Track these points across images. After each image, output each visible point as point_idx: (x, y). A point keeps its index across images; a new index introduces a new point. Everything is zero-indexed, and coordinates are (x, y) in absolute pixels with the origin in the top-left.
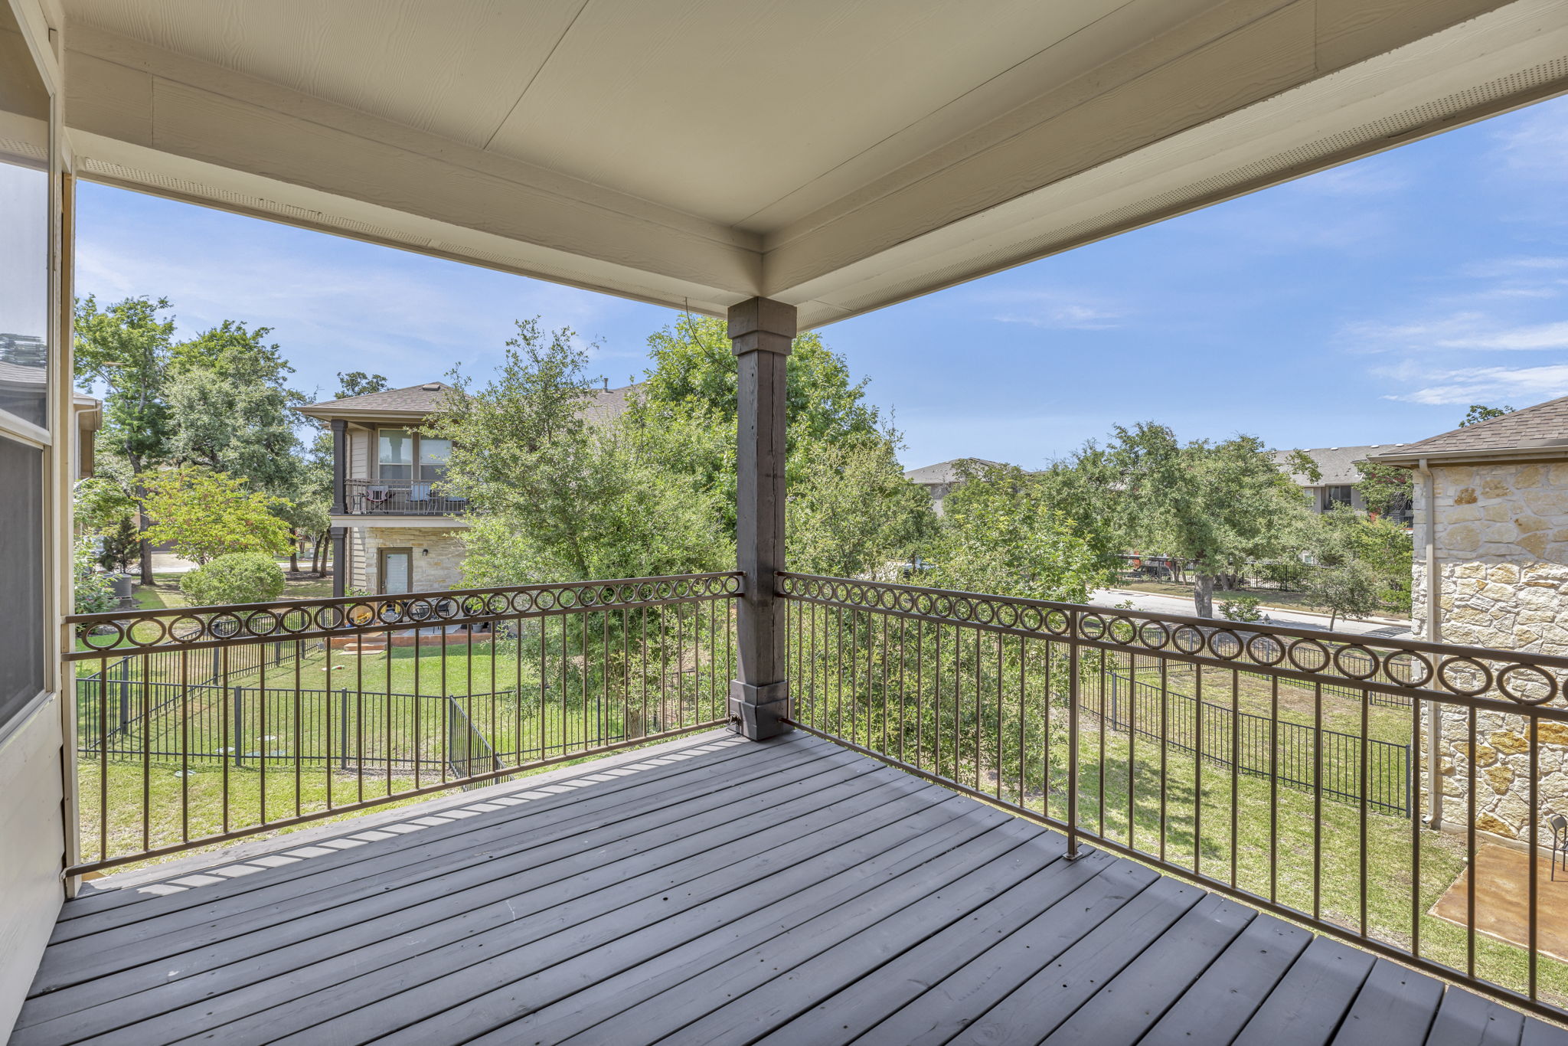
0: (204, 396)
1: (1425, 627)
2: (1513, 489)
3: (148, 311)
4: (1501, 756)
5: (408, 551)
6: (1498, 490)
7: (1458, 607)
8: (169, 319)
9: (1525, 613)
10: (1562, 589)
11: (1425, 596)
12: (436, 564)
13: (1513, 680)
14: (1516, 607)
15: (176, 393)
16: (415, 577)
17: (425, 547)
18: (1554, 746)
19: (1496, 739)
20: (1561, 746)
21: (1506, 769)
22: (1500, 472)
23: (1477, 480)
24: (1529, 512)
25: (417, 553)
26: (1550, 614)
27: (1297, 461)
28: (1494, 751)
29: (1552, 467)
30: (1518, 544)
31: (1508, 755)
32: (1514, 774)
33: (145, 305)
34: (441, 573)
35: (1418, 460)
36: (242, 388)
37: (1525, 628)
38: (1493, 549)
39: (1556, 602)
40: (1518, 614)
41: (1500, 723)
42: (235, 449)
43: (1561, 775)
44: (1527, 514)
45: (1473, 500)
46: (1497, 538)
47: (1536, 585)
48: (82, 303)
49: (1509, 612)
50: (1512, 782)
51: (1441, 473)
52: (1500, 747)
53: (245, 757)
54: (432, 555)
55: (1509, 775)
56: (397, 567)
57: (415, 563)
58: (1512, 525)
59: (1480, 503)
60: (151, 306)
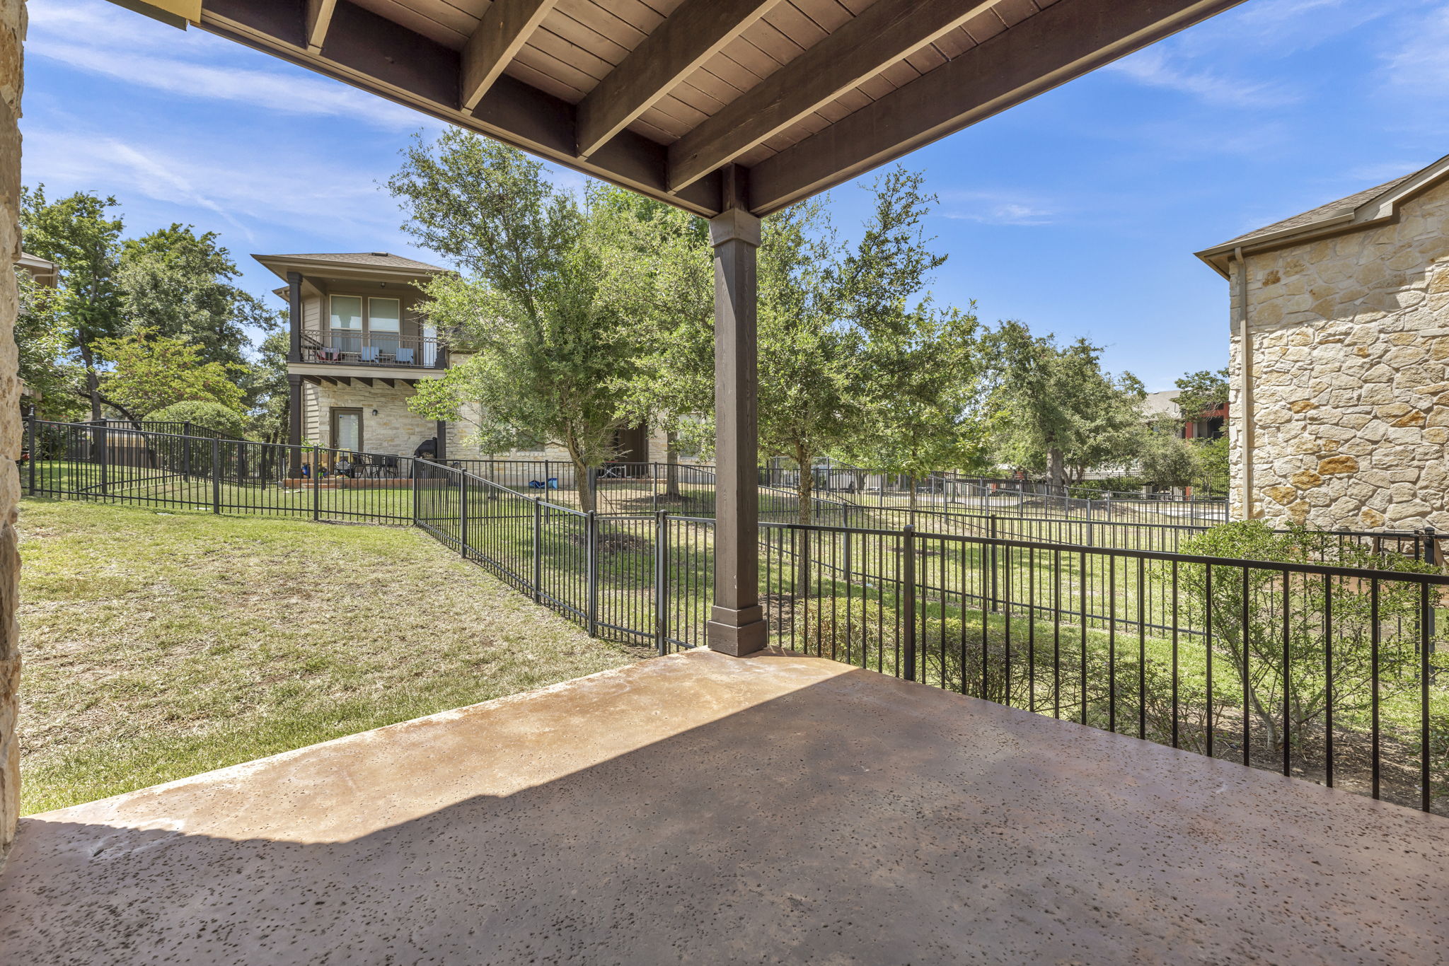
0: (156, 285)
1: (1240, 395)
2: (1308, 265)
3: (98, 207)
4: (1300, 492)
5: (358, 412)
6: (1297, 267)
7: (1266, 373)
8: (118, 218)
9: (1318, 368)
10: (1347, 342)
11: (1239, 369)
12: (385, 424)
13: (1309, 426)
14: (1311, 364)
15: (130, 278)
16: (366, 436)
17: (375, 407)
18: (1341, 475)
19: (1296, 479)
20: (1346, 474)
21: (1304, 503)
22: (1298, 252)
23: (1281, 262)
24: (1320, 282)
25: (367, 413)
26: (1337, 365)
27: (1128, 382)
28: (1294, 489)
29: (1339, 240)
30: (1312, 311)
31: (1305, 490)
32: (1310, 506)
33: (94, 201)
34: (391, 432)
35: (1233, 250)
36: (194, 278)
37: (1318, 380)
38: (1293, 318)
39: (1342, 353)
40: (1312, 370)
41: (1299, 464)
42: (188, 332)
43: (1347, 498)
44: (1320, 284)
45: (1277, 280)
46: (1296, 308)
47: (1327, 342)
48: (31, 194)
49: (1306, 369)
50: (1308, 512)
51: (1252, 261)
52: (1299, 485)
53: (223, 506)
54: (381, 415)
55: (1306, 507)
56: (348, 427)
57: (365, 422)
58: (1307, 296)
59: (1283, 282)
60: (101, 202)
